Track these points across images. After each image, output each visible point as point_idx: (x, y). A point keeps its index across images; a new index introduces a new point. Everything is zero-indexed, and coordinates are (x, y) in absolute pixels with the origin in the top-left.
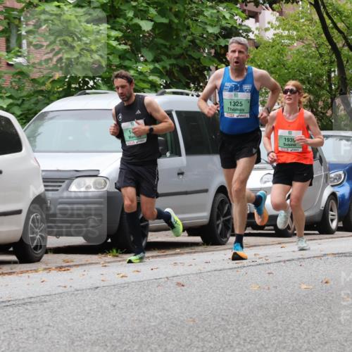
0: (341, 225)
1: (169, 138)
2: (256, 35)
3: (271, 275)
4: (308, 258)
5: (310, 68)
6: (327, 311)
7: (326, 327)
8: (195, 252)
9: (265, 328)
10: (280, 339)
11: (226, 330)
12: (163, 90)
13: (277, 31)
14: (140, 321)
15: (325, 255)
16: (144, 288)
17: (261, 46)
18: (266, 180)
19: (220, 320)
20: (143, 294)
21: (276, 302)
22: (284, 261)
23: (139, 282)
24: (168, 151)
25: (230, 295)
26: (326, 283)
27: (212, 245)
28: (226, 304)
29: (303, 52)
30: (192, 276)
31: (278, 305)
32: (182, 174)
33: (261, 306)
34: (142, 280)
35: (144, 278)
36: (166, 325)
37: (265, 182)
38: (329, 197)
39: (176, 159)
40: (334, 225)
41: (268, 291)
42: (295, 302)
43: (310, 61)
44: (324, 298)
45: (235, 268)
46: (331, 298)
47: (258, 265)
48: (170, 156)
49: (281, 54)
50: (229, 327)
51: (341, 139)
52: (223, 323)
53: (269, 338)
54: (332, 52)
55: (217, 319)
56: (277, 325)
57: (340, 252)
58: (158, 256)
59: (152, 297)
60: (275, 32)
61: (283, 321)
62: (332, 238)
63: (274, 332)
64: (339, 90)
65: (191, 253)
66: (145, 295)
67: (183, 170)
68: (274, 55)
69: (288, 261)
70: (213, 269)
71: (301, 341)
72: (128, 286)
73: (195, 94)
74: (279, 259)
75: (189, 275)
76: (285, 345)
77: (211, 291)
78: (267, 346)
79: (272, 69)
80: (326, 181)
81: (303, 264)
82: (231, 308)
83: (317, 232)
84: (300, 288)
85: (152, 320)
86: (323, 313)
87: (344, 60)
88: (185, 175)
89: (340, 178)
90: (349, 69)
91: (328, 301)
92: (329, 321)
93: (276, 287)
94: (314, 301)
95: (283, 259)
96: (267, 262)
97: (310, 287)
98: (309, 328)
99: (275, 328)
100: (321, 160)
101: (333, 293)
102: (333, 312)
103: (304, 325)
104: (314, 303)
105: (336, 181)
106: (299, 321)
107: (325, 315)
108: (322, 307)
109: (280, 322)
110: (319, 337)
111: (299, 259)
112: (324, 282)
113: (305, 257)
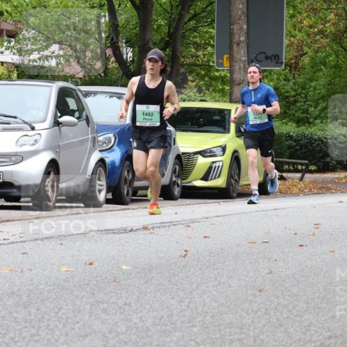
0: (110, 196)
3: (25, 256)
6: (90, 298)
7: (88, 316)
9: (16, 318)
10: (33, 331)
15: (90, 232)
18: (22, 142)
21: (30, 288)
22: (42, 240)
26: (91, 264)
31: (32, 291)
33: (13, 293)
37: (22, 145)
38: (96, 163)
40: (102, 197)
42: (52, 288)
44: (87, 282)
46: (95, 282)
47: (9, 243)
51: (111, 97)
53: (21, 329)
56: (30, 315)
61: (38, 310)
62: (99, 212)
64: (110, 39)
69: (46, 238)
71: (58, 333)
74: (37, 236)
76: (38, 338)
78: (17, 339)
80: (94, 146)
81: (64, 242)
83: (82, 205)
84: (59, 270)
86: (85, 299)
87: (116, 2)
89: (110, 142)
90: (121, 15)
91: (92, 285)
92: (91, 308)
93: (31, 270)
94: (74, 286)
95: (41, 237)
96: (22, 239)
97: (72, 269)
98: (67, 317)
99: (27, 318)
100: (88, 120)
101: (97, 276)
102: (97, 298)
103: (63, 314)
104: (75, 288)
105: (105, 145)
106: (56, 310)
107: (86, 302)
108: (84, 293)
109: (33, 311)
110: (79, 328)
111: (60, 236)
112: (89, 263)
113: (67, 234)
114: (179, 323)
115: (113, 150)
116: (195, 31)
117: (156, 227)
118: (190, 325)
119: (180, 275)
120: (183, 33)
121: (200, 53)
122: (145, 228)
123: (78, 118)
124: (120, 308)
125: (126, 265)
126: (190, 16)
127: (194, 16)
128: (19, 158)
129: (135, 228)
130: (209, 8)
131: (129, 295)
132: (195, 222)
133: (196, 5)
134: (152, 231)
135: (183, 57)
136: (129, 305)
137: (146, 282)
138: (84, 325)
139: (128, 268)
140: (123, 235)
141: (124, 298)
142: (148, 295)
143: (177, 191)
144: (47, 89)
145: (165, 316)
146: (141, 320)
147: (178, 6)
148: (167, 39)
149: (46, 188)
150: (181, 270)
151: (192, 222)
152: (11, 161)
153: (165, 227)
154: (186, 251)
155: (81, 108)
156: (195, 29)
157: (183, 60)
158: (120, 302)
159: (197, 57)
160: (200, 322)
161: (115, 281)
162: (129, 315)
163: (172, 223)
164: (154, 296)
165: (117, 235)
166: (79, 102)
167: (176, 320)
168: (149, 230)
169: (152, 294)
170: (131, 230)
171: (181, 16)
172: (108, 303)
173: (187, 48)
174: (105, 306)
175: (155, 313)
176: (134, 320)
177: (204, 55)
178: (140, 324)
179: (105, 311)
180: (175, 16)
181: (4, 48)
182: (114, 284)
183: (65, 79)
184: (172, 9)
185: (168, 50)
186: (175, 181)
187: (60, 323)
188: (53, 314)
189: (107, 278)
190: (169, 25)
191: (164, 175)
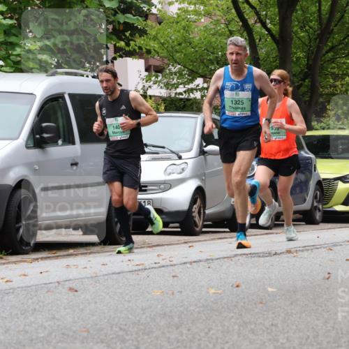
0: (254, 221)
1: (61, 125)
2: (158, 10)
3: (175, 278)
4: (217, 259)
5: (219, 46)
6: (238, 319)
7: (236, 336)
8: (90, 253)
9: (169, 338)
11: (124, 341)
12: (54, 70)
13: (182, 5)
14: (27, 332)
15: (236, 255)
16: (31, 295)
17: (164, 22)
18: (170, 171)
19: (117, 329)
20: (30, 301)
21: (181, 309)
22: (191, 263)
23: (26, 287)
24: (60, 138)
25: (129, 302)
26: (238, 286)
27: (110, 244)
28: (125, 312)
29: (211, 29)
30: (86, 280)
31: (183, 312)
32: (76, 164)
33: (165, 314)
34: (29, 285)
35: (32, 283)
36: (55, 336)
37: (170, 174)
39: (69, 148)
41: (171, 297)
42: (202, 309)
43: (219, 39)
44: (234, 303)
45: (135, 271)
46: (242, 304)
47: (160, 267)
48: (62, 145)
49: (187, 31)
50: (127, 338)
52: (121, 333)
54: (243, 29)
55: (114, 329)
56: (182, 335)
58: (49, 257)
59: (41, 304)
60: (180, 6)
61: (189, 330)
63: (178, 342)
65: (86, 253)
66: (33, 303)
67: (77, 161)
68: (179, 31)
69: (194, 262)
70: (110, 272)
72: (13, 293)
73: (90, 74)
74: (185, 260)
75: (84, 278)
77: (108, 297)
79: (177, 48)
81: (212, 265)
82: (130, 316)
83: (227, 230)
84: (208, 292)
85: (40, 331)
86: (233, 320)
87: (257, 37)
88: (79, 165)
90: (262, 49)
91: (239, 307)
92: (240, 329)
93: (181, 292)
94: (223, 307)
95: (190, 260)
96: (172, 263)
97: (219, 292)
98: (217, 338)
99: (179, 338)
101: (244, 298)
102: (244, 319)
103: (213, 334)
104: (223, 310)
106: (206, 330)
107: (235, 323)
108: (232, 315)
109: (185, 331)
111: (207, 260)
112: (235, 285)
113: (214, 258)
114: (325, 343)
116: (333, 62)
117: (300, 250)
118: (336, 345)
119: (325, 297)
120: (322, 65)
121: (338, 83)
122: (289, 252)
124: (267, 329)
125: (271, 288)
126: (328, 48)
127: (332, 49)
128: (167, 185)
129: (279, 252)
130: (346, 40)
131: (276, 316)
132: (337, 245)
133: (333, 38)
134: (295, 254)
135: (322, 87)
136: (276, 325)
137: (292, 304)
138: (233, 345)
139: (273, 290)
140: (268, 258)
141: (271, 319)
142: (294, 316)
143: (318, 216)
144: (193, 120)
145: (311, 337)
146: (288, 340)
147: (316, 39)
148: (306, 70)
149: (194, 214)
150: (325, 292)
151: (334, 246)
152: (160, 189)
153: (308, 250)
154: (329, 273)
156: (332, 60)
157: (321, 90)
158: (267, 324)
159: (335, 87)
160: (345, 342)
161: (261, 303)
162: (276, 336)
163: (315, 247)
164: (300, 318)
165: (263, 259)
167: (322, 341)
168: (292, 253)
169: (298, 315)
170: (276, 254)
171: (319, 48)
172: (255, 324)
173: (325, 79)
174: (253, 327)
175: (301, 334)
176: (281, 341)
177: (342, 85)
178: (288, 344)
179: (252, 331)
180: (314, 48)
181: (152, 82)
182: (261, 305)
184: (310, 42)
185: (307, 81)
186: (316, 206)
187: (210, 343)
188: (203, 334)
189: (253, 300)
190: (308, 58)
191: (305, 200)
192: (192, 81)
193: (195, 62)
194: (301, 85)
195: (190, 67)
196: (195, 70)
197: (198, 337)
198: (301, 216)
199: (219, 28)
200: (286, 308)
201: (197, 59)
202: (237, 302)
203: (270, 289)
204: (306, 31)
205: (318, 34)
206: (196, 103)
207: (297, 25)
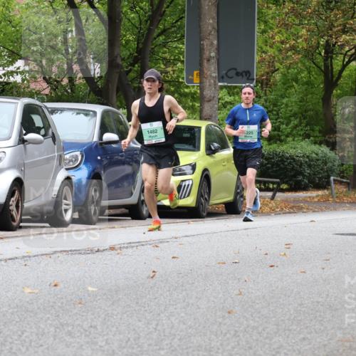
4: (35, 256)
6: (54, 320)
7: (52, 339)
15: (55, 252)
22: (6, 260)
26: (55, 285)
29: (34, 7)
38: (62, 182)
42: (15, 310)
44: (51, 304)
46: (59, 304)
49: (7, 8)
51: (78, 114)
54: (68, 8)
57: (73, 249)
69: (10, 259)
80: (60, 164)
81: (29, 263)
84: (23, 292)
86: (49, 322)
89: (76, 160)
91: (56, 307)
92: (56, 331)
94: (39, 308)
95: (5, 258)
97: (37, 291)
98: (31, 341)
100: (54, 138)
101: (62, 298)
102: (61, 321)
103: (26, 337)
104: (39, 311)
105: (71, 163)
107: (51, 325)
108: (48, 316)
110: (43, 352)
111: (24, 257)
112: (53, 284)
113: (31, 255)
114: (146, 345)
115: (80, 169)
116: (165, 46)
117: (124, 247)
118: (158, 347)
119: (148, 296)
120: (152, 49)
121: (169, 69)
122: (112, 248)
123: (43, 136)
124: (86, 331)
125: (94, 287)
126: (159, 31)
127: (163, 32)
129: (101, 249)
130: (179, 23)
131: (95, 318)
132: (164, 242)
133: (165, 20)
134: (119, 251)
136: (95, 327)
137: (113, 304)
138: (48, 348)
139: (94, 289)
140: (90, 255)
141: (89, 321)
142: (115, 317)
143: (145, 210)
144: (13, 105)
145: (132, 339)
146: (107, 343)
147: (147, 21)
148: (136, 54)
149: (11, 208)
150: (149, 291)
151: (161, 242)
153: (133, 247)
154: (154, 272)
155: (47, 125)
156: (164, 45)
158: (86, 325)
159: (167, 73)
160: (167, 345)
161: (80, 303)
162: (95, 338)
163: (140, 244)
164: (121, 319)
165: (84, 256)
166: (45, 119)
167: (143, 343)
168: (116, 250)
169: (119, 316)
170: (98, 251)
171: (150, 31)
172: (73, 325)
173: (156, 64)
174: (70, 328)
175: (121, 336)
176: (100, 344)
177: (174, 71)
178: (106, 347)
179: (70, 333)
180: (144, 31)
182: (80, 305)
183: (31, 95)
184: (140, 24)
185: (136, 66)
186: (143, 201)
187: (23, 346)
188: (16, 337)
189: (72, 300)
190: (138, 41)
191: (132, 194)
192: (12, 63)
193: (15, 42)
194: (131, 70)
195: (11, 48)
196: (16, 52)
197: (10, 340)
198: (127, 211)
199: (42, 6)
200: (106, 309)
201: (17, 39)
202: (55, 303)
203: (90, 289)
204: (137, 12)
205: (149, 16)
206: (16, 87)
207: (127, 6)
